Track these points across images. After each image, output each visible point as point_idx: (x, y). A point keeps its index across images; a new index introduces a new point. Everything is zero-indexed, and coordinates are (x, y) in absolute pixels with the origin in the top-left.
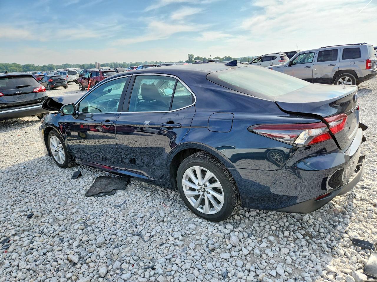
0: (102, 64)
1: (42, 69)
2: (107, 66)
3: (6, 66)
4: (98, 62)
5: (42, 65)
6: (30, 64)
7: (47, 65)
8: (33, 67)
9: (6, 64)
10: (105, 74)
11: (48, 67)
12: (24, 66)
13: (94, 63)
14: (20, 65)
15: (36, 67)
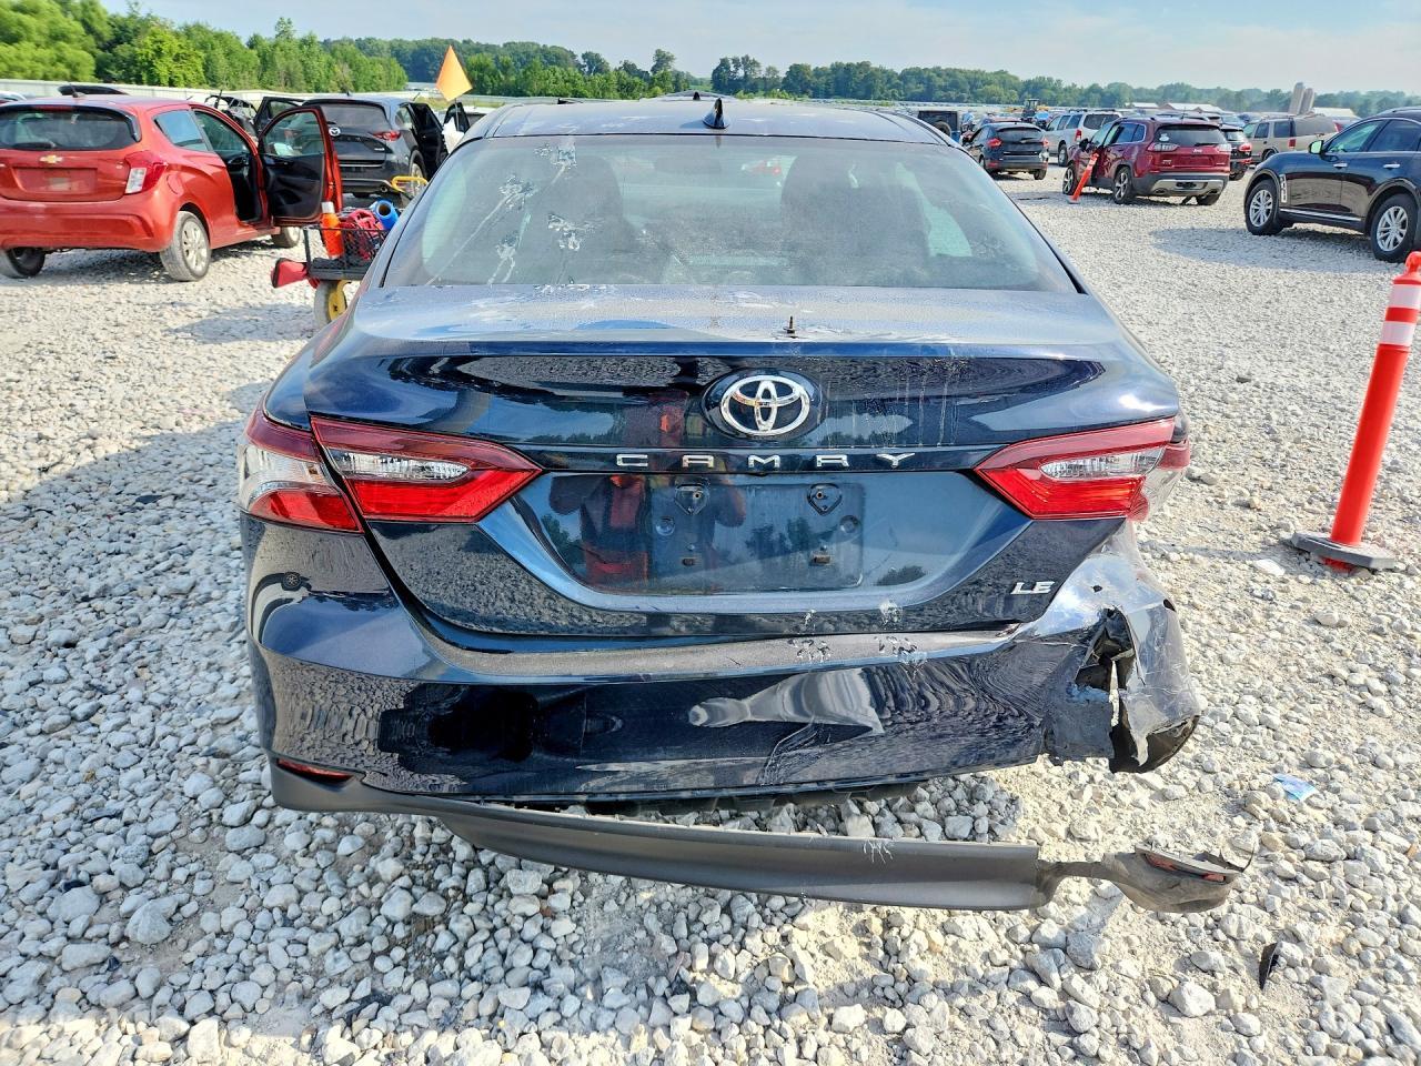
0: (1326, 96)
1: (1081, 98)
2: (1345, 106)
3: (976, 80)
4: (1307, 86)
5: (1086, 86)
6: (1050, 80)
7: (1103, 85)
8: (1054, 89)
9: (976, 72)
10: (1164, 138)
11: (1102, 94)
12: (1029, 83)
13: (1287, 88)
14: (1016, 78)
15: (1066, 90)
